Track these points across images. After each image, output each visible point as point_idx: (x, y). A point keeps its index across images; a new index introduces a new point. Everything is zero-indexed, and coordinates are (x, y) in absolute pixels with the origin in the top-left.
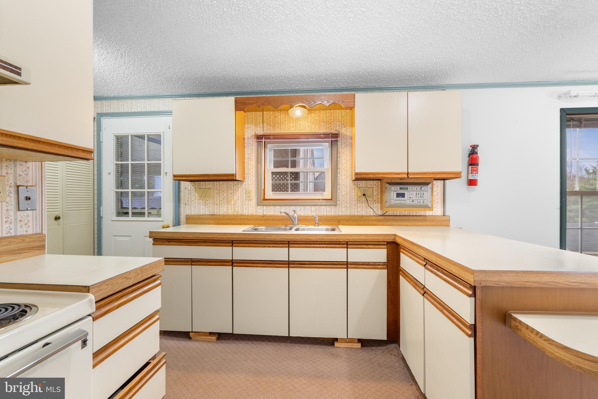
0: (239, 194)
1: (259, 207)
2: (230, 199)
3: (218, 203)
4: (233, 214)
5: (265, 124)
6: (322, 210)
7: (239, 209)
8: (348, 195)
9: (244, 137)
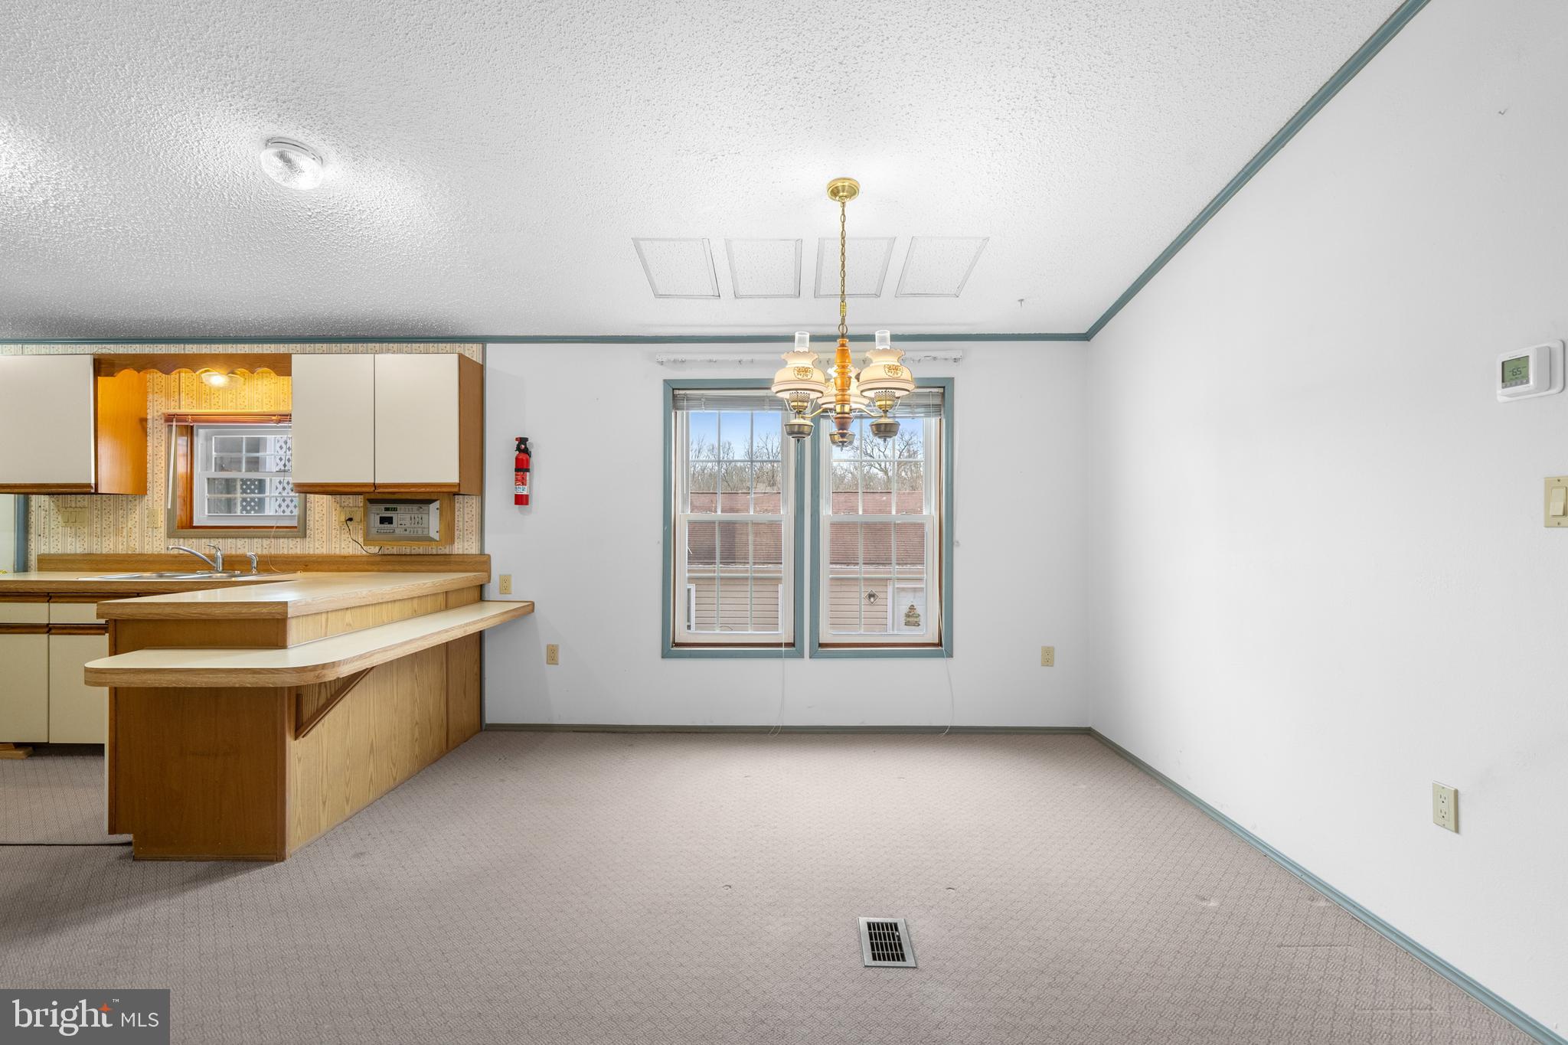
0: (137, 517)
1: (172, 540)
2: (120, 526)
3: (99, 533)
4: (125, 553)
5: (183, 395)
6: (281, 546)
7: (137, 544)
8: (325, 520)
9: (144, 416)
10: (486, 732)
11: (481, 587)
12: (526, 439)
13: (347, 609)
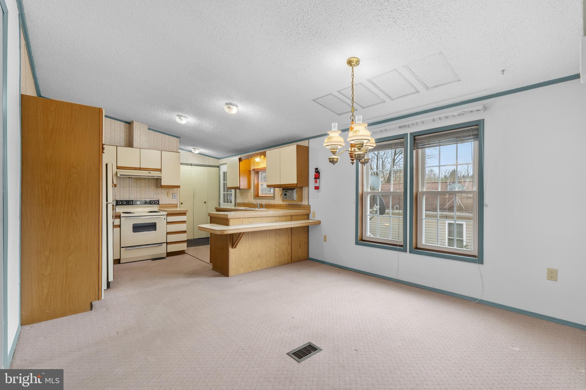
0: (249, 194)
1: (254, 200)
5: (255, 164)
6: (270, 202)
7: (249, 200)
8: (278, 194)
9: (250, 170)
10: (309, 260)
11: (308, 215)
12: (318, 168)
13: (250, 218)
